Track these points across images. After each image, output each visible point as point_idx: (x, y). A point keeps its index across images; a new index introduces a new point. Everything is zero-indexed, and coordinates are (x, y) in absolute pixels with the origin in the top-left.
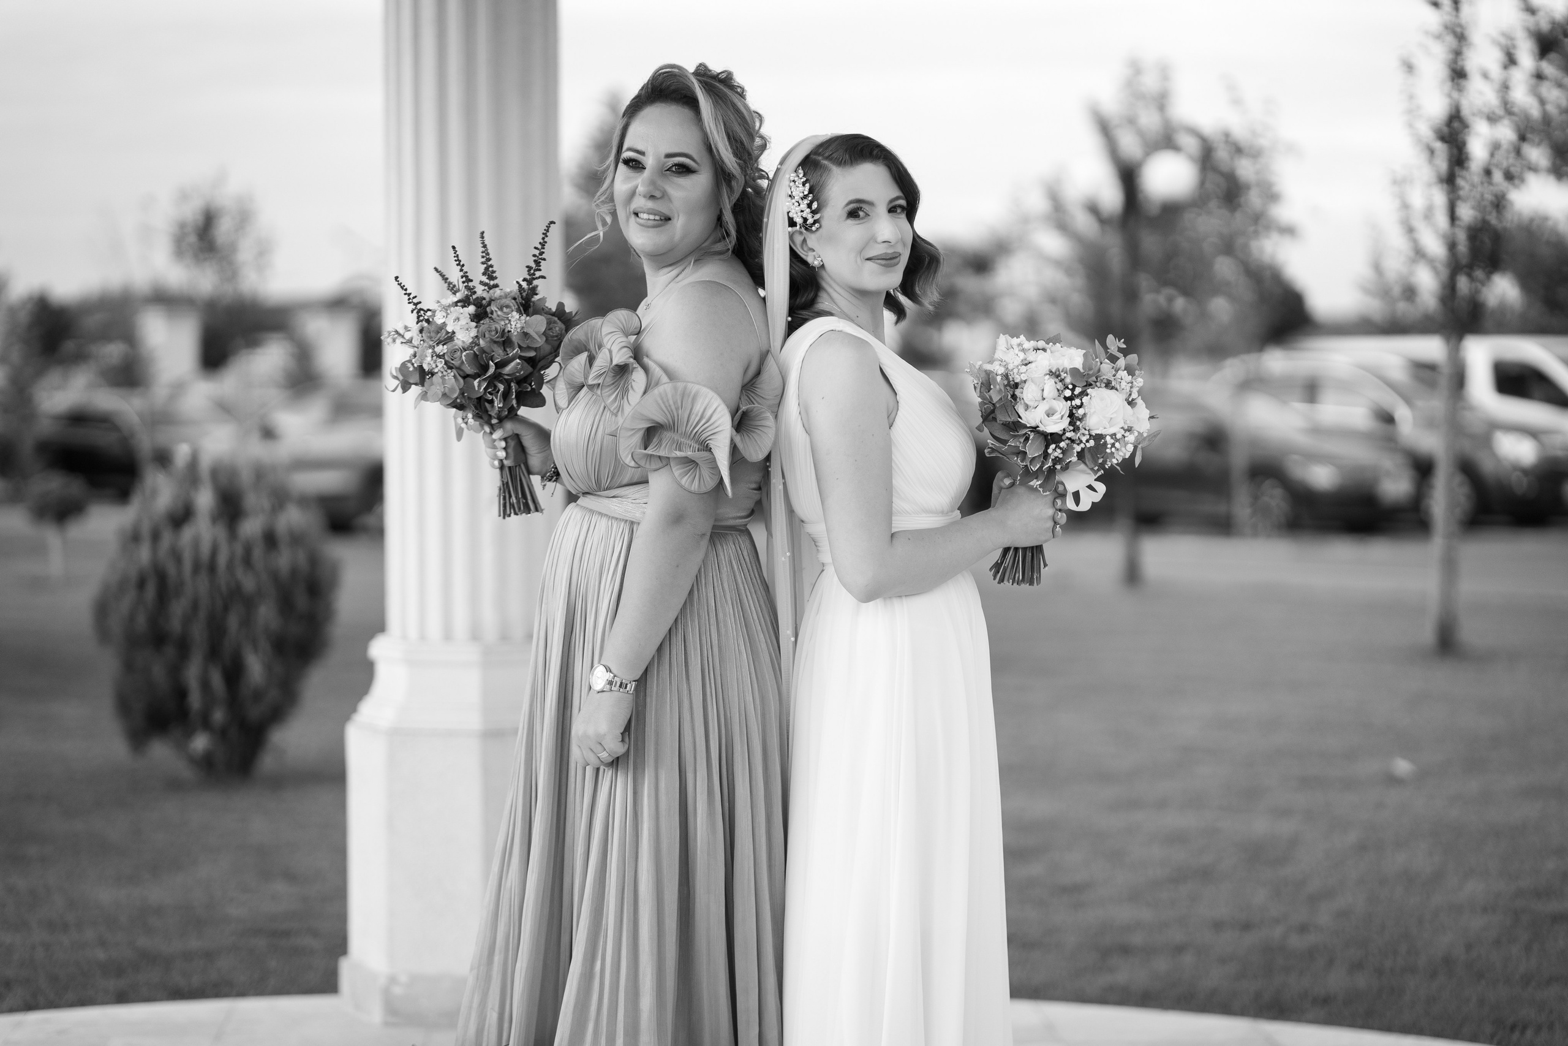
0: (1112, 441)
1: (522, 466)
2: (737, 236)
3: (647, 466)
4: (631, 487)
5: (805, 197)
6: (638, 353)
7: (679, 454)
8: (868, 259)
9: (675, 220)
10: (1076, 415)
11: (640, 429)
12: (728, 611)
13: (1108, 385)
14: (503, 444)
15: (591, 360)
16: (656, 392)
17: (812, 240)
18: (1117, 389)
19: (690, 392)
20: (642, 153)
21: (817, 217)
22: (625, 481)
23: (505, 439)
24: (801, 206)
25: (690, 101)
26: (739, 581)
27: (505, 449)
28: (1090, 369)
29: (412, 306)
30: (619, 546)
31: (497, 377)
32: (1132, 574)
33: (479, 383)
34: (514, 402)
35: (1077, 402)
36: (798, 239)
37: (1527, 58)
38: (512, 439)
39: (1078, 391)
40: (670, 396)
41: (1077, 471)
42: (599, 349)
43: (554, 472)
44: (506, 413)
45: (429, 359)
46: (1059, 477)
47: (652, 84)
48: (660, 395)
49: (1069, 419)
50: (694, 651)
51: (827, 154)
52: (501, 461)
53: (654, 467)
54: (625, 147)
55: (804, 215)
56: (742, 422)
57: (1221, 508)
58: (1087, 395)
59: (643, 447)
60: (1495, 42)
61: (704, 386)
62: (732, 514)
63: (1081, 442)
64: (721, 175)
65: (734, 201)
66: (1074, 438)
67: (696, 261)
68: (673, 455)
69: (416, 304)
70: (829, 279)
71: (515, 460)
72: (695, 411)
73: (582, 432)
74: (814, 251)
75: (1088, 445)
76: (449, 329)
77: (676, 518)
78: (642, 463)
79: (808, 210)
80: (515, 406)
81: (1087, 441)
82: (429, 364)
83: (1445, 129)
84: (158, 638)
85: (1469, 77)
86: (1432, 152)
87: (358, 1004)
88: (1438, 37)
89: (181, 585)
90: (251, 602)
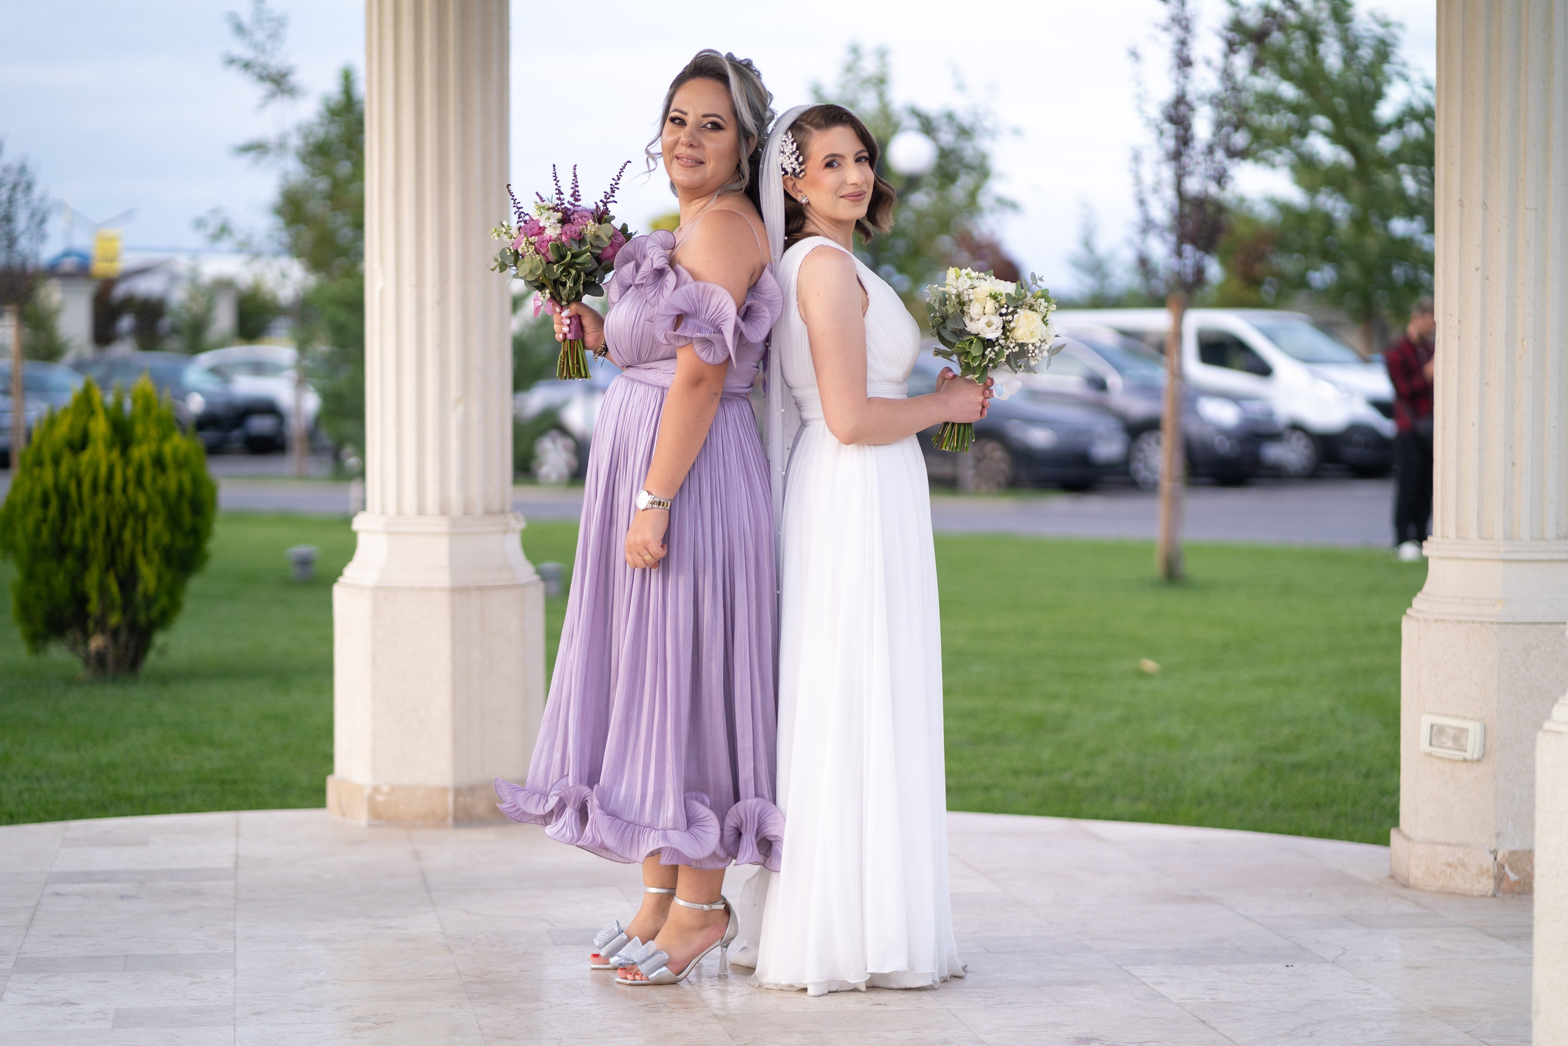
0: (1033, 348)
1: (580, 340)
2: (750, 179)
3: (676, 344)
4: (663, 361)
5: (793, 153)
6: (672, 262)
7: (699, 335)
8: (841, 197)
9: (708, 163)
10: (1008, 328)
11: (671, 316)
12: (733, 456)
13: (1031, 308)
14: (568, 321)
15: (638, 267)
16: (683, 289)
17: (800, 185)
18: (1037, 311)
19: (709, 290)
20: (685, 114)
21: (803, 167)
22: (659, 356)
23: (570, 318)
24: (791, 159)
25: (723, 78)
26: (741, 434)
27: (569, 325)
28: (1020, 295)
29: (516, 209)
30: (653, 405)
31: (571, 265)
33: (558, 267)
34: (581, 287)
35: (1010, 318)
36: (790, 184)
38: (575, 319)
39: (1011, 309)
40: (693, 292)
41: (1002, 369)
42: (644, 259)
43: (604, 348)
44: (574, 296)
45: (524, 244)
46: (991, 374)
47: (694, 63)
48: (687, 291)
49: (1002, 330)
50: (706, 483)
51: (809, 121)
52: (565, 334)
53: (681, 344)
54: (672, 109)
55: (793, 166)
56: (746, 313)
58: (1017, 313)
59: (673, 329)
61: (720, 285)
62: (737, 383)
63: (1009, 348)
64: (743, 133)
65: (751, 153)
66: (1004, 345)
67: (718, 195)
68: (695, 336)
69: (519, 208)
70: (812, 211)
71: (575, 335)
72: (712, 303)
73: (629, 319)
74: (802, 192)
75: (1014, 350)
76: (541, 225)
77: (696, 381)
78: (672, 341)
79: (796, 162)
80: (582, 291)
81: (1014, 348)
82: (523, 249)
83: (1173, 112)
84: (61, 550)
85: (1194, 65)
86: (1161, 133)
87: (343, 814)
88: (1166, 29)
89: (81, 503)
90: (143, 518)
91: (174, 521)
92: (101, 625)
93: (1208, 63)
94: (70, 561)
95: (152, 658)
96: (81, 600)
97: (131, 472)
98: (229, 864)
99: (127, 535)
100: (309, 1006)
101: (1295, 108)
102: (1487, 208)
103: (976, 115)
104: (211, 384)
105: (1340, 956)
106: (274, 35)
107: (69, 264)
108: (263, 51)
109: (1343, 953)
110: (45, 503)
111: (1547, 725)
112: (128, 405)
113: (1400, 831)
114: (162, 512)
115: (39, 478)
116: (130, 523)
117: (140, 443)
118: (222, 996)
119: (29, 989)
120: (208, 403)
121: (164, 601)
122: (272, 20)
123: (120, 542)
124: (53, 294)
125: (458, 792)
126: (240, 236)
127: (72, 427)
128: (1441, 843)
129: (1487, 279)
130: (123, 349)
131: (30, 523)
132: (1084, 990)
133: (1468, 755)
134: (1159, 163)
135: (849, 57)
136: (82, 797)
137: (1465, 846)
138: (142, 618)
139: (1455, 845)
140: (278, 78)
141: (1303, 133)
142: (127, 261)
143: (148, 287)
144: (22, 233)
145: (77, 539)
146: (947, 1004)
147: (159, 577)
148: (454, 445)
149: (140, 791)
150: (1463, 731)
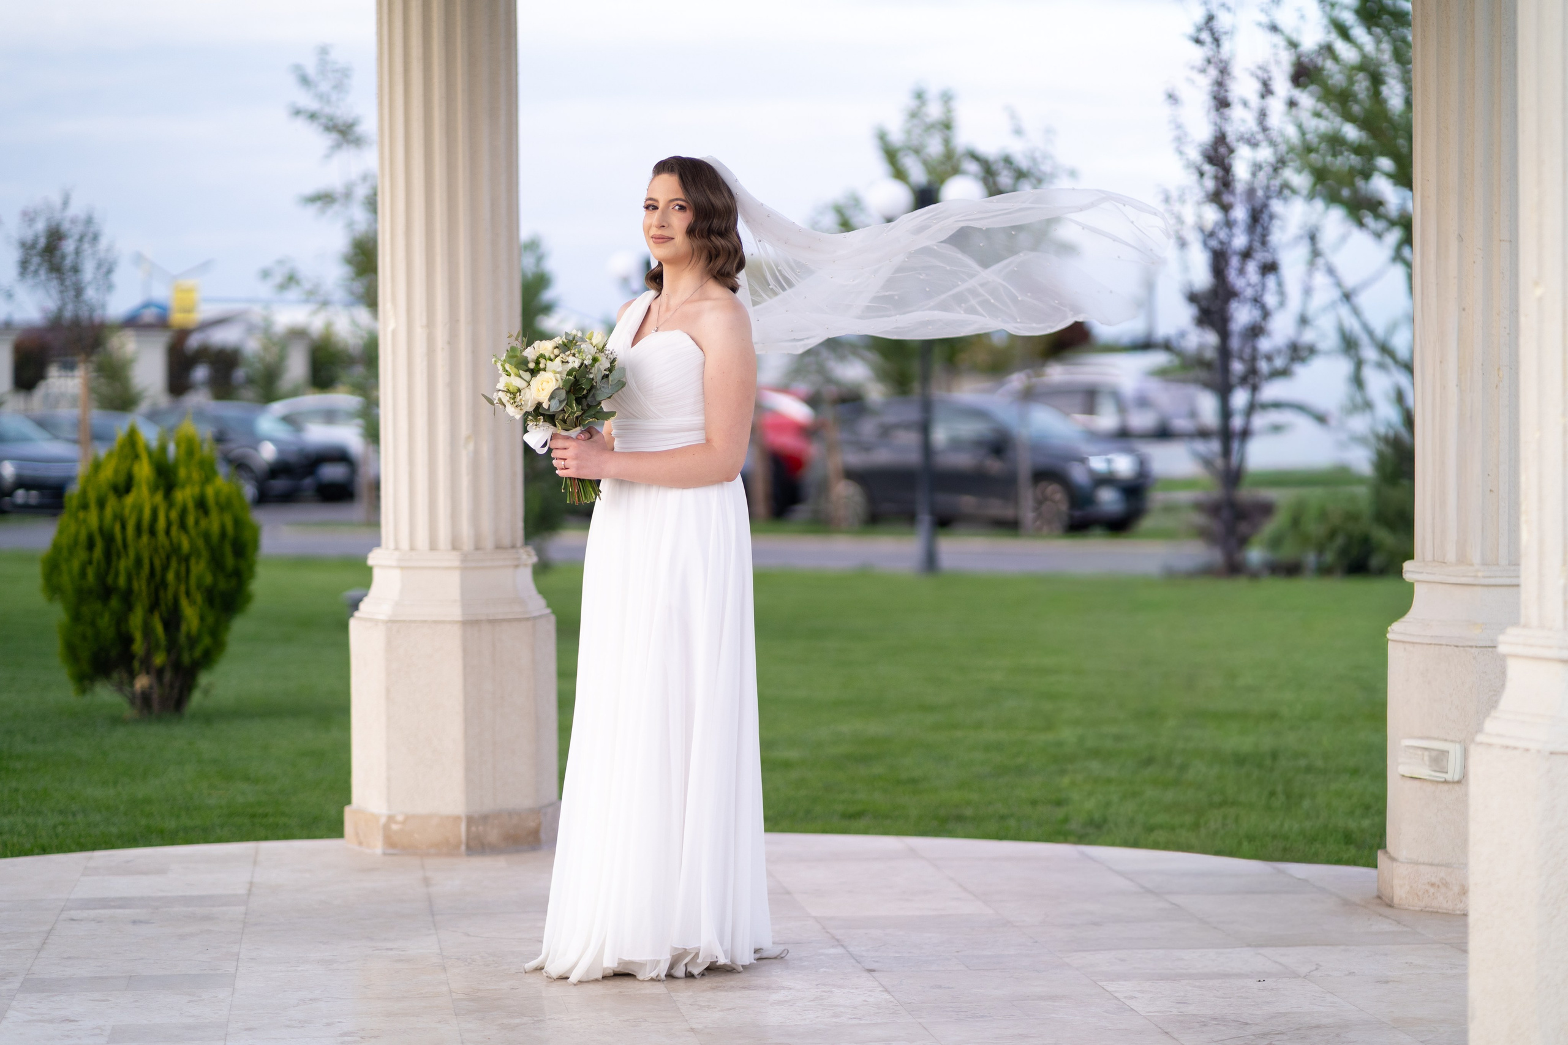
32: (931, 562)
37: (1282, 87)
57: (1008, 512)
60: (1253, 74)
83: (1212, 153)
84: (106, 592)
85: (1232, 106)
86: (1202, 174)
87: (360, 844)
88: (1203, 71)
89: (125, 545)
90: (187, 559)
91: (216, 563)
92: (146, 665)
93: (1245, 104)
94: (115, 603)
95: (196, 698)
96: (127, 640)
97: (174, 515)
98: (242, 891)
99: (171, 576)
100: (300, 1022)
101: (1358, 150)
102: (1462, 240)
103: (1034, 160)
104: (282, 432)
105: (1312, 971)
106: (339, 87)
107: (149, 316)
108: (328, 102)
109: (1317, 969)
110: (91, 545)
111: (1480, 738)
112: (172, 448)
113: (1386, 852)
114: (205, 554)
115: (85, 521)
116: (174, 564)
117: (183, 487)
118: (217, 1013)
119: (32, 1008)
120: (280, 451)
121: (207, 641)
122: (337, 71)
123: (164, 584)
124: (127, 345)
125: (470, 820)
126: (308, 286)
127: (116, 472)
128: (1424, 864)
129: (1464, 309)
130: (199, 399)
131: (76, 565)
132: (1056, 1004)
133: (1449, 777)
134: (1199, 204)
135: (913, 103)
136: (114, 830)
137: (1447, 865)
138: (186, 659)
139: (1437, 865)
140: (344, 128)
141: (1367, 175)
142: (206, 311)
143: (224, 337)
144: (89, 283)
145: (122, 581)
146: (919, 1018)
147: (202, 618)
148: (465, 481)
149: (171, 824)
150: (1444, 753)
